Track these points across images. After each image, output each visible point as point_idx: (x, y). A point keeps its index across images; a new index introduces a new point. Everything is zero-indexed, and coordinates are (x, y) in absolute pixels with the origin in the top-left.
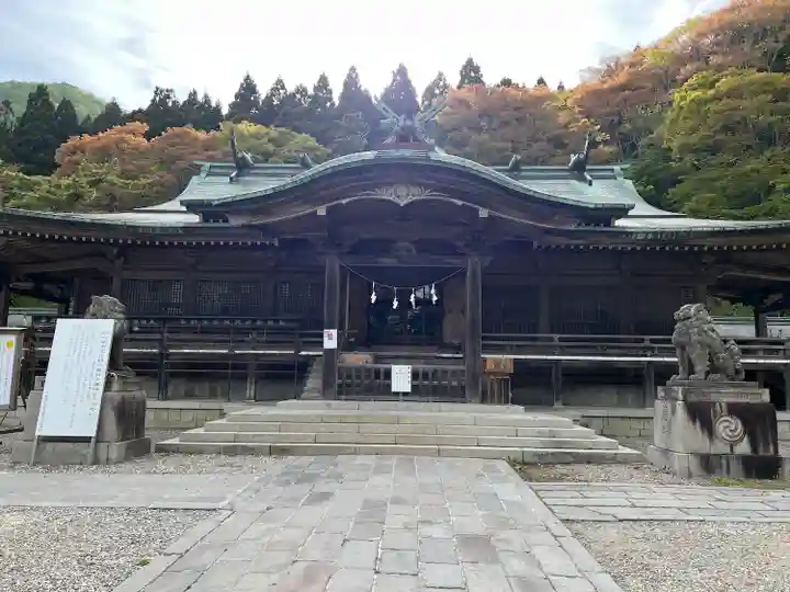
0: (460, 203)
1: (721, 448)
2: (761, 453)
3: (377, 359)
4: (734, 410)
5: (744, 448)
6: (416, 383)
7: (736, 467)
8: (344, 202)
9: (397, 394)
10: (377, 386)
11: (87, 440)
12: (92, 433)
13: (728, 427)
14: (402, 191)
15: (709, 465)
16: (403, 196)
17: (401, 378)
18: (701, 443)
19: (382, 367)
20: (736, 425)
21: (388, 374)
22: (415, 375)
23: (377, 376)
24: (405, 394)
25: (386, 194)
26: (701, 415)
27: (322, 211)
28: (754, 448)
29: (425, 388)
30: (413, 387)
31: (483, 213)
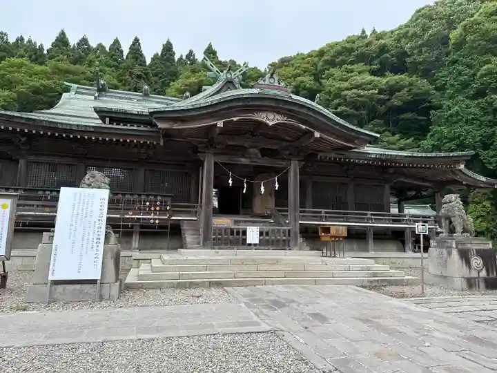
0: (304, 127)
1: (474, 274)
2: (491, 276)
3: (236, 222)
4: (480, 253)
5: (484, 273)
7: (482, 285)
8: (235, 119)
9: (250, 245)
10: (237, 239)
12: (98, 276)
13: (476, 262)
14: (271, 116)
15: (471, 284)
16: (271, 119)
17: (253, 234)
18: (465, 271)
19: (241, 227)
20: (480, 261)
21: (245, 233)
22: (261, 234)
24: (255, 245)
25: (262, 117)
26: (465, 256)
27: (220, 124)
28: (488, 275)
29: (266, 241)
30: (260, 240)
31: (317, 135)
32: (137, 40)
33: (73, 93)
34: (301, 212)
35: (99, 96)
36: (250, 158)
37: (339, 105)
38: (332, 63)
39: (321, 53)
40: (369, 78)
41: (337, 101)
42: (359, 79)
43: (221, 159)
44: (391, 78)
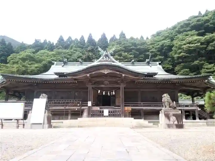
0: (118, 73)
1: (171, 123)
2: (180, 123)
3: (100, 108)
4: (174, 115)
5: (176, 123)
6: (109, 113)
7: (175, 126)
8: (93, 73)
9: (105, 116)
10: (100, 114)
11: (41, 124)
12: (42, 122)
15: (169, 126)
16: (106, 72)
17: (106, 112)
18: (167, 122)
19: (102, 110)
20: (174, 118)
21: (103, 112)
22: (109, 112)
23: (101, 112)
24: (107, 116)
26: (167, 116)
27: (88, 75)
28: (178, 122)
29: (112, 114)
30: (109, 114)
31: (123, 75)
32: (90, 34)
33: (55, 65)
34: (125, 104)
35: (64, 65)
36: (105, 85)
37: (181, 52)
38: (179, 32)
39: (174, 28)
40: (196, 37)
41: (180, 51)
42: (190, 39)
43: (94, 86)
44: (208, 36)
